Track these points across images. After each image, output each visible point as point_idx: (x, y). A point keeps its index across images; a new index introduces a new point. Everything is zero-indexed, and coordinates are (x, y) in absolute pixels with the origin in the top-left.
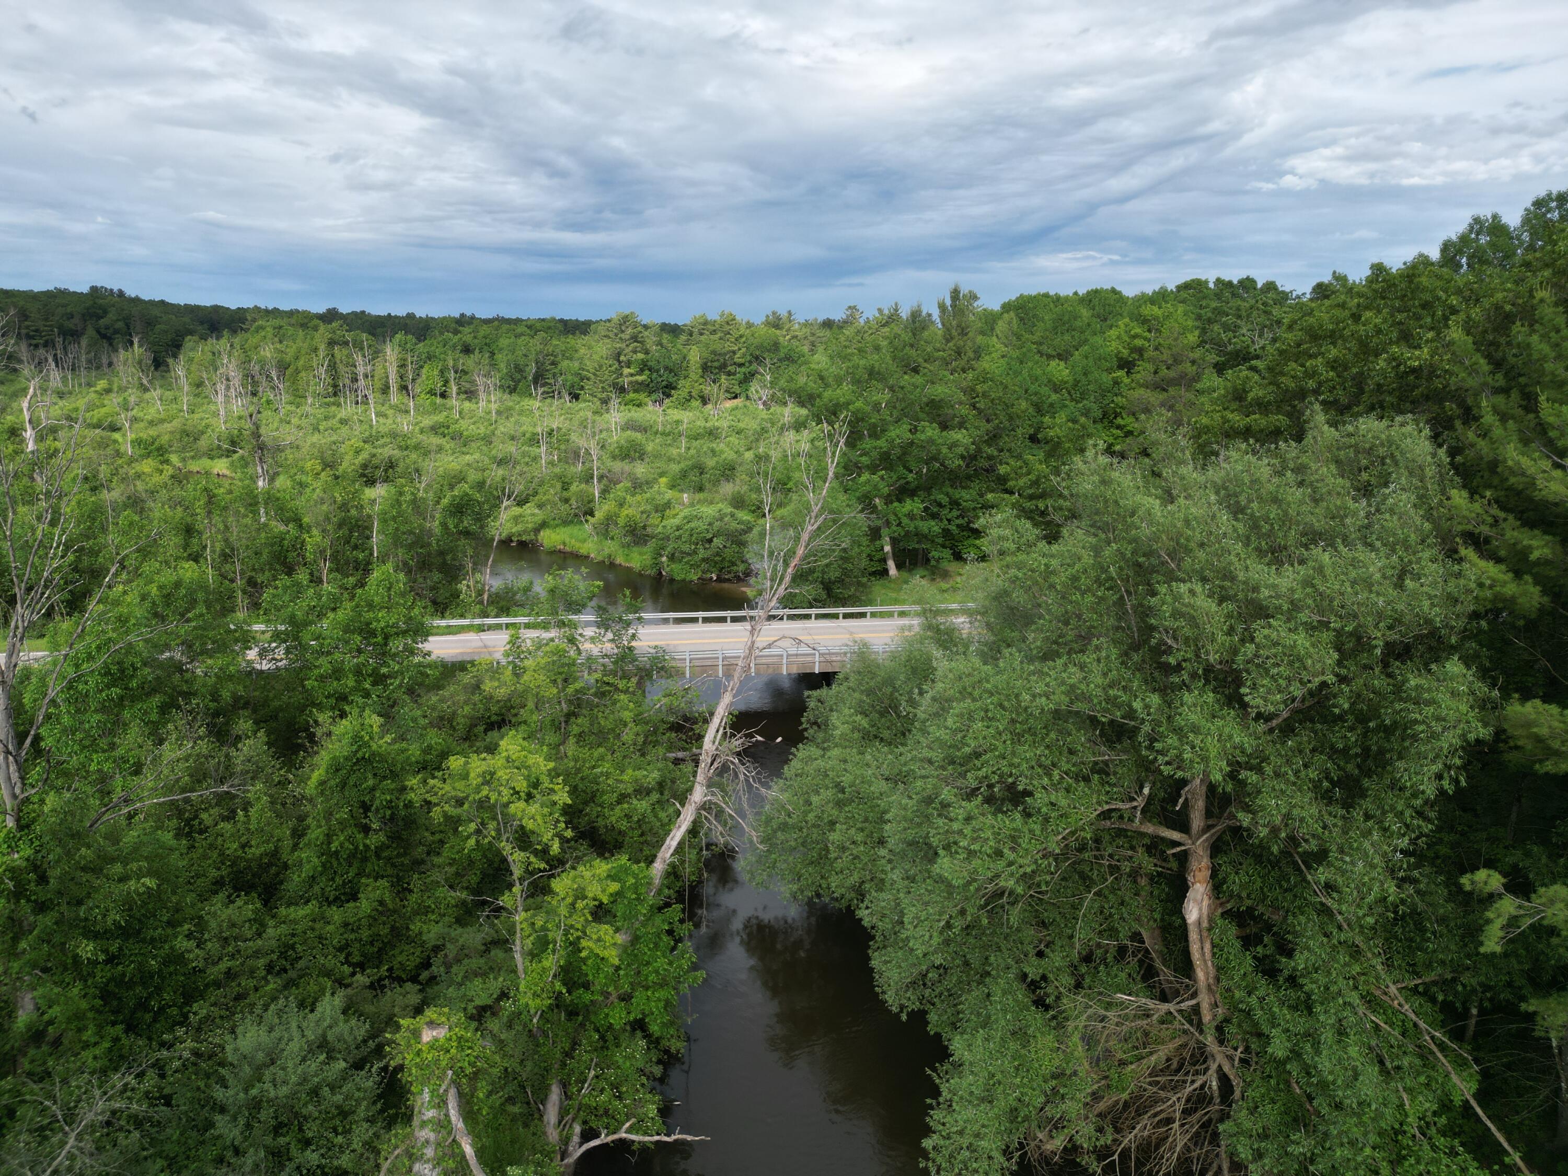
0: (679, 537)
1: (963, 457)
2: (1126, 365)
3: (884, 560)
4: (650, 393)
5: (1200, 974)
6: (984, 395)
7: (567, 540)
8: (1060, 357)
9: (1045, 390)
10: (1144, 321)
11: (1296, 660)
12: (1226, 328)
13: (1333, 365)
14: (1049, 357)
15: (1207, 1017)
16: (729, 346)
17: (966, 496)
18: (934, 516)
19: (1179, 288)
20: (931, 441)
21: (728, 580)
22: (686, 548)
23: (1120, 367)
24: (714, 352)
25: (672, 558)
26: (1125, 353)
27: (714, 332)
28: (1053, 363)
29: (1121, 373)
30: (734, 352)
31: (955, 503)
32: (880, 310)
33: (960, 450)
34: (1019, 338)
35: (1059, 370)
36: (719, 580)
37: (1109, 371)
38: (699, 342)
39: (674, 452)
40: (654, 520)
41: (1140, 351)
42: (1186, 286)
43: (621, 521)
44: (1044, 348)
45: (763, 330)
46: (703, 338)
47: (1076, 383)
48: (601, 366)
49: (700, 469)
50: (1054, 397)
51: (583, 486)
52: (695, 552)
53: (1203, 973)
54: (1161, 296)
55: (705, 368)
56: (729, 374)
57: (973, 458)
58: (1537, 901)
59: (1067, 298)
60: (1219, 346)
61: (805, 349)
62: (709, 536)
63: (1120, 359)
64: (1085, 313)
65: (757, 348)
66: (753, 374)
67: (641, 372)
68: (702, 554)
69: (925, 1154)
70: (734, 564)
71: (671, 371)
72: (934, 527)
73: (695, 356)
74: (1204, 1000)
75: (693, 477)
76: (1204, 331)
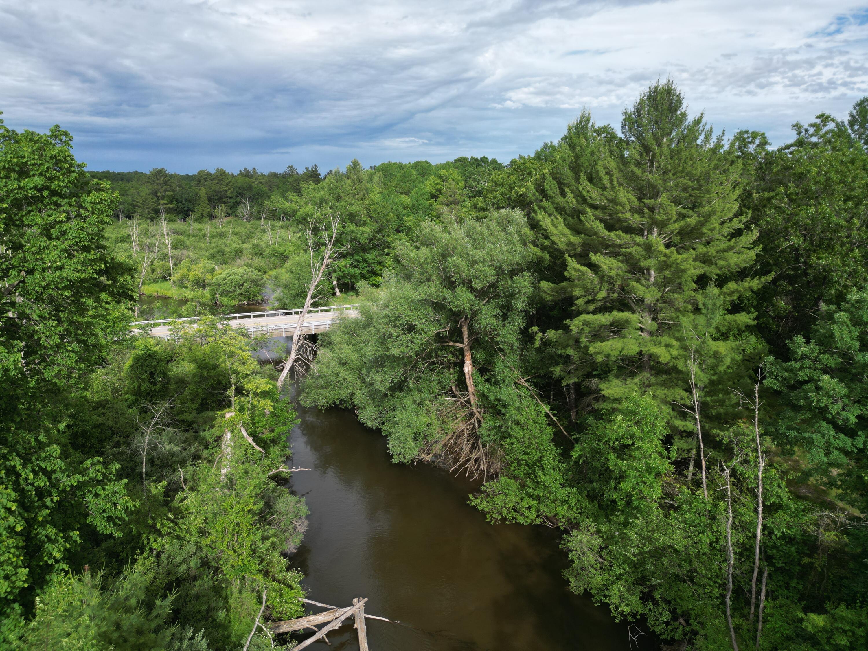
0: (226, 284)
1: (367, 239)
2: (434, 197)
3: (333, 289)
4: (178, 214)
5: (470, 389)
6: (375, 210)
7: (159, 290)
8: (405, 193)
9: (400, 209)
10: (441, 177)
11: (485, 273)
12: (474, 180)
13: (502, 194)
14: (401, 193)
15: (472, 402)
16: (223, 188)
17: (370, 257)
18: (356, 267)
19: (455, 161)
20: (353, 232)
21: (253, 304)
22: (229, 289)
23: (432, 198)
24: (214, 191)
25: (221, 294)
26: (434, 191)
27: (212, 180)
28: (403, 196)
29: (432, 201)
30: (226, 191)
31: (365, 260)
32: (307, 168)
33: (366, 235)
34: (384, 184)
35: (406, 200)
36: (248, 304)
37: (428, 199)
38: (205, 185)
39: (203, 245)
40: (208, 276)
41: (440, 190)
42: (458, 160)
43: (191, 278)
44: (398, 189)
45: (242, 179)
46: (207, 183)
47: (414, 205)
48: (146, 199)
49: (223, 253)
50: (404, 211)
51: (161, 262)
52: (234, 291)
53: (471, 388)
54: (446, 166)
55: (210, 199)
56: (224, 203)
57: (371, 240)
58: (547, 334)
59: (406, 166)
60: (471, 188)
61: (266, 189)
62: (241, 282)
63: (432, 194)
64: (414, 172)
65: (240, 188)
66: (239, 203)
67: (171, 202)
68: (238, 291)
69: (388, 449)
70: (255, 296)
71: (190, 201)
72: (357, 271)
73: (203, 192)
74: (472, 397)
75: (219, 256)
76: (466, 181)
